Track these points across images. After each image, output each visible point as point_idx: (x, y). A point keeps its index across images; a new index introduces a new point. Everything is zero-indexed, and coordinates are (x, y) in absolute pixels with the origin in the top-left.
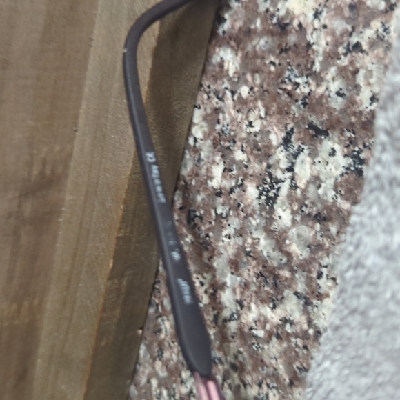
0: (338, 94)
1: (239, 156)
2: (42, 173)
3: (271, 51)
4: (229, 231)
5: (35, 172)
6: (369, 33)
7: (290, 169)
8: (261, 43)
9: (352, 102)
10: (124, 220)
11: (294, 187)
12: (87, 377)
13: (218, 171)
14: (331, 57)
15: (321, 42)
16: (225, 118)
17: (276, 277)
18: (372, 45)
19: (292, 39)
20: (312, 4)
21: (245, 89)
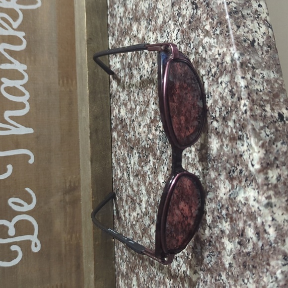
0: (133, 135)
1: (122, 164)
2: (70, 185)
3: (121, 129)
4: (124, 191)
5: (68, 185)
6: (134, 115)
7: (130, 163)
8: (119, 127)
9: (135, 137)
10: (93, 194)
11: (132, 168)
12: (93, 257)
13: (119, 171)
14: (130, 125)
15: (128, 121)
16: (117, 154)
17: (134, 200)
18: (135, 119)
19: (124, 123)
20: (125, 112)
21: (119, 142)
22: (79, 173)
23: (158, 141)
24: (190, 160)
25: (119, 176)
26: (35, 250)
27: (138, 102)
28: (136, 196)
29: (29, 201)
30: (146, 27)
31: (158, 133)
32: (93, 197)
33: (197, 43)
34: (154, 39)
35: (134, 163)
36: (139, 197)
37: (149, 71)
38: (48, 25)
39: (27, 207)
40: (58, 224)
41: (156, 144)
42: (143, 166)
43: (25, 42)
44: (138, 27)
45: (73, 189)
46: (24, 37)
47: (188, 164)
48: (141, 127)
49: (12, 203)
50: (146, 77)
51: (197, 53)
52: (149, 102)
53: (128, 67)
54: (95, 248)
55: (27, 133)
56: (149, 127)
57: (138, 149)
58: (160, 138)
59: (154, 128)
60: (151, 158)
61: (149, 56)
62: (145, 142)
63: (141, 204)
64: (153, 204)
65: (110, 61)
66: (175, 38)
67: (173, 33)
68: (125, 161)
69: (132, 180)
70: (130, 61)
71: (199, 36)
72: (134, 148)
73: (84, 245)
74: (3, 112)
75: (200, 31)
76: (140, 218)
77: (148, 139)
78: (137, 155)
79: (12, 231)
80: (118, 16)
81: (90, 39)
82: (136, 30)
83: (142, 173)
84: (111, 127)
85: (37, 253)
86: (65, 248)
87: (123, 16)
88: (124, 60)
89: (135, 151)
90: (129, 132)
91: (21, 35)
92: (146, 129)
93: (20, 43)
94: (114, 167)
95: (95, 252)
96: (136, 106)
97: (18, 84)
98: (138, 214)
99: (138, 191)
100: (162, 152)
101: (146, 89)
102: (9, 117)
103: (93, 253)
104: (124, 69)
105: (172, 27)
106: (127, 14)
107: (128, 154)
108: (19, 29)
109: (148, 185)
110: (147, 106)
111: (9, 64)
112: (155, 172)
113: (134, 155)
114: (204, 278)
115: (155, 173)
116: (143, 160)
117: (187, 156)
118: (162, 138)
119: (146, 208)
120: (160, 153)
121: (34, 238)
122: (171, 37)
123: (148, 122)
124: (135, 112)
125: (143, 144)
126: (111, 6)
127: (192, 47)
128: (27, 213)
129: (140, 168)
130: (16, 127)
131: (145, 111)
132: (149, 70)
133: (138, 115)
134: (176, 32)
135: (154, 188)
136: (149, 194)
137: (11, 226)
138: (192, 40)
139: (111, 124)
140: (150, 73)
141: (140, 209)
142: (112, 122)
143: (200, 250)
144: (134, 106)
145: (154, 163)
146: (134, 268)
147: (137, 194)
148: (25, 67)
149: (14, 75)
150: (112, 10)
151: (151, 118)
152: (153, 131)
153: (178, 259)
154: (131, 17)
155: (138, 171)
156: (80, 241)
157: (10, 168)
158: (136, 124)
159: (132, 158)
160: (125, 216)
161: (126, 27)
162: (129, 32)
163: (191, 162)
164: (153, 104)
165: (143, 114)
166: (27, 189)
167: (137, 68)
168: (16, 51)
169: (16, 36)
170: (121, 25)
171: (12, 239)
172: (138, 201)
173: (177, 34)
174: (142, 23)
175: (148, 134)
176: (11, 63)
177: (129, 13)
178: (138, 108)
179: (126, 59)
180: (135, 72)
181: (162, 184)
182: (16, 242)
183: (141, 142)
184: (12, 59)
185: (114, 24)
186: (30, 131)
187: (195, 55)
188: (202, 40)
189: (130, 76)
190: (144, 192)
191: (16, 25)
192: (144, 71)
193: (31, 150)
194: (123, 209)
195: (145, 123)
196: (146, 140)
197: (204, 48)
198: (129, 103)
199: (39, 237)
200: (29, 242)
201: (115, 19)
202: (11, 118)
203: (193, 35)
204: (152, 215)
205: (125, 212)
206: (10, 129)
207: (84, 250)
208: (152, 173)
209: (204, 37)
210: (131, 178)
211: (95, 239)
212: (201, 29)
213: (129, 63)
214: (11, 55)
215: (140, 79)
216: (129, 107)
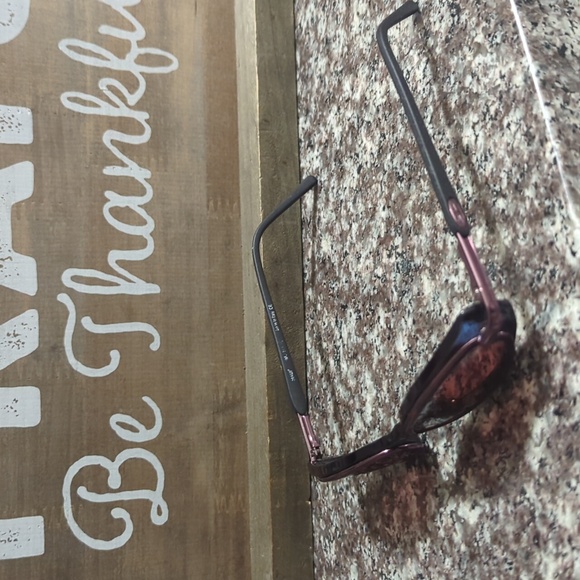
0: (346, 282)
1: (325, 345)
2: (226, 397)
3: (323, 278)
5: (221, 397)
6: (348, 243)
7: (341, 337)
8: (319, 276)
9: (351, 282)
10: (270, 408)
11: (344, 346)
13: (319, 362)
14: (341, 264)
15: (335, 260)
17: (349, 407)
18: (350, 249)
19: (328, 266)
20: (330, 243)
21: (319, 305)
22: (243, 376)
23: (393, 275)
24: (456, 287)
25: (319, 372)
26: (159, 520)
27: (354, 217)
28: (354, 397)
29: (149, 424)
30: (367, 77)
31: (393, 260)
32: (269, 414)
33: (461, 71)
34: (382, 93)
35: (349, 334)
36: (359, 396)
37: (374, 151)
38: (189, 101)
39: (146, 435)
40: (203, 472)
41: (390, 282)
42: (366, 334)
43: (148, 130)
44: (353, 82)
45: (232, 403)
46: (147, 121)
47: (452, 298)
48: (362, 260)
49: (117, 423)
50: (369, 165)
51: (463, 88)
52: (375, 209)
53: (335, 160)
54: (273, 516)
55: (148, 292)
56: (376, 254)
57: (355, 303)
58: (398, 268)
59: (385, 253)
60: (382, 313)
61: (374, 126)
62: (369, 287)
63: (364, 409)
64: (387, 401)
65: (302, 160)
66: (421, 77)
67: (417, 70)
68: (330, 335)
69: (346, 369)
70: (338, 148)
71: (465, 57)
72: (349, 306)
73: (251, 519)
74: (107, 253)
75: (466, 49)
76: (363, 438)
77: (374, 279)
78: (354, 316)
79: (114, 480)
80: (315, 76)
81: (266, 121)
82: (349, 89)
83: (364, 348)
84: (303, 280)
85: (160, 526)
86: (216, 523)
87: (326, 72)
88: (328, 150)
89: (350, 310)
90: (338, 279)
91: (141, 117)
92: (370, 262)
93: (141, 131)
94: (310, 356)
95: (274, 525)
96: (351, 226)
97: (134, 203)
98: (358, 432)
99: (357, 387)
100: (402, 294)
101: (370, 187)
102: (117, 262)
103: (270, 527)
104: (327, 165)
105: (416, 59)
106: (332, 67)
107: (337, 321)
108: (139, 106)
109: (377, 366)
110: (373, 218)
111: (120, 168)
112: (389, 336)
113: (348, 319)
114: (492, 510)
115: (389, 338)
116: (366, 323)
117: (450, 282)
118: (400, 267)
119: (373, 414)
120: (399, 296)
121: (156, 497)
122: (414, 77)
123: (375, 246)
124: (349, 238)
125: (365, 291)
126: (303, 63)
127: (453, 82)
128: (144, 445)
129: (360, 340)
130: (130, 281)
131: (368, 228)
132: (375, 149)
133: (354, 240)
134: (423, 65)
135: (387, 368)
136: (377, 382)
137: (113, 468)
138: (453, 70)
139: (304, 275)
140: (375, 156)
141: (362, 419)
142: (306, 271)
143: (482, 457)
144: (346, 227)
145: (387, 321)
146: (353, 546)
147: (356, 392)
148: (147, 174)
149: (129, 187)
150: (305, 70)
151: (379, 236)
152: (385, 260)
153: (439, 491)
154: (339, 69)
155: (356, 348)
156: (244, 510)
157: (115, 355)
158: (351, 258)
159: (344, 326)
160: (332, 446)
161: (331, 90)
162: (337, 97)
163: (459, 292)
164: (384, 208)
165: (363, 235)
166: (146, 399)
167: (353, 154)
168: (132, 145)
169: (133, 119)
170: (321, 90)
171: (114, 494)
172: (358, 406)
173: (426, 68)
174: (360, 72)
175: (375, 268)
176: (123, 165)
177: (336, 62)
178: (355, 226)
179: (331, 147)
180: (348, 164)
181: (403, 354)
182: (122, 501)
183: (361, 289)
184: (125, 159)
185: (310, 92)
186: (154, 289)
187: (459, 94)
188: (470, 63)
189: (338, 175)
190: (369, 383)
191: (133, 99)
192: (364, 156)
193: (155, 325)
194: (327, 435)
195: (368, 251)
196: (371, 281)
197: (473, 75)
198: (337, 225)
199: (165, 496)
200: (147, 504)
201: (310, 84)
202: (121, 263)
203: (453, 61)
204: (386, 423)
205: (332, 438)
206: (118, 285)
207: (251, 529)
208: (383, 342)
209: (474, 56)
210: (344, 365)
211: (274, 498)
212: (467, 45)
213: (337, 152)
214: (123, 152)
215: (359, 172)
216: (337, 232)
